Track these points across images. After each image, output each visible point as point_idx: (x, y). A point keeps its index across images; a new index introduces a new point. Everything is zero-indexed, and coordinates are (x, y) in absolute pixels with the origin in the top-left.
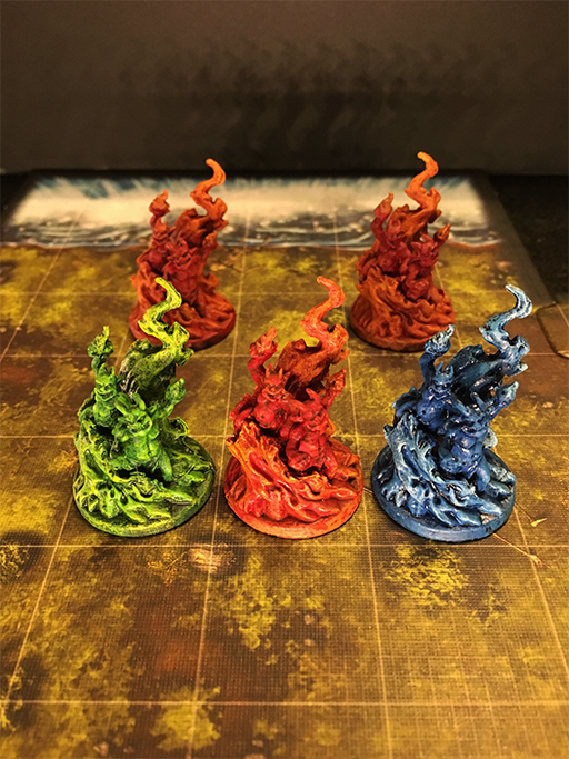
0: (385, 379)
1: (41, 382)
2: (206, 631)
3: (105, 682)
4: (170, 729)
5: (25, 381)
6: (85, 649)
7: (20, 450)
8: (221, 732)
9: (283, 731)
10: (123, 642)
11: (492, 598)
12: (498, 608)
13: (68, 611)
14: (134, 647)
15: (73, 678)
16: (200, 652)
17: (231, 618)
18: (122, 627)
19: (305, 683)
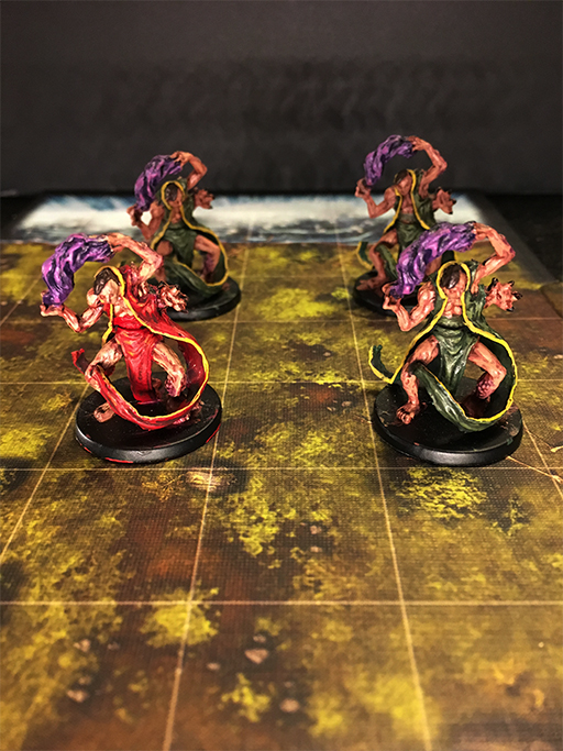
0: (389, 338)
1: (39, 341)
2: (204, 539)
3: (91, 585)
4: (161, 626)
5: (23, 341)
6: (71, 556)
7: (13, 393)
8: (219, 629)
9: (289, 628)
10: (113, 550)
11: (513, 511)
12: (519, 520)
13: (54, 524)
14: (125, 554)
15: (54, 581)
16: (197, 558)
17: (232, 529)
18: (112, 537)
19: (312, 585)
